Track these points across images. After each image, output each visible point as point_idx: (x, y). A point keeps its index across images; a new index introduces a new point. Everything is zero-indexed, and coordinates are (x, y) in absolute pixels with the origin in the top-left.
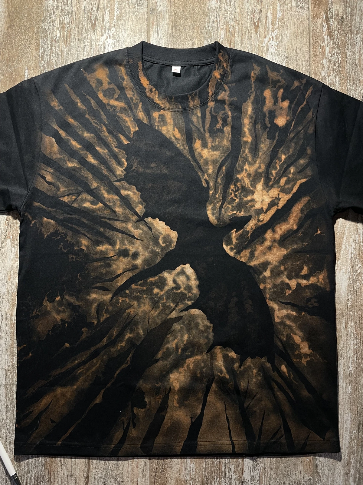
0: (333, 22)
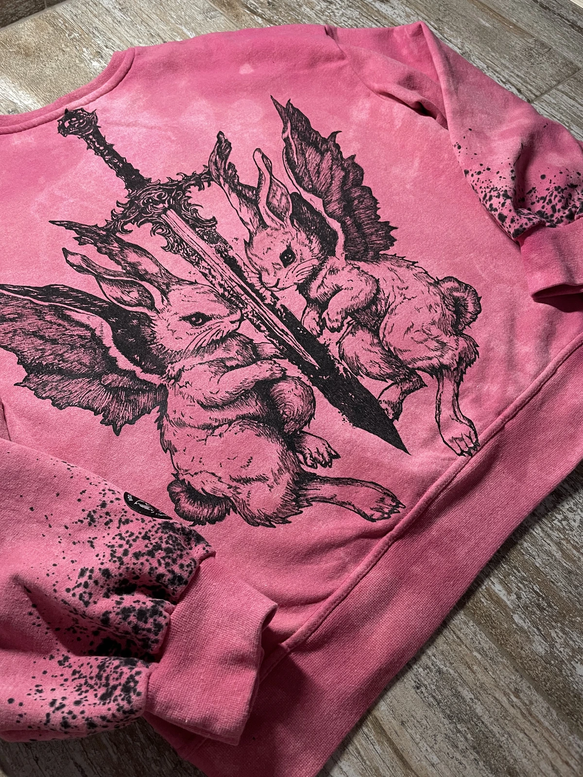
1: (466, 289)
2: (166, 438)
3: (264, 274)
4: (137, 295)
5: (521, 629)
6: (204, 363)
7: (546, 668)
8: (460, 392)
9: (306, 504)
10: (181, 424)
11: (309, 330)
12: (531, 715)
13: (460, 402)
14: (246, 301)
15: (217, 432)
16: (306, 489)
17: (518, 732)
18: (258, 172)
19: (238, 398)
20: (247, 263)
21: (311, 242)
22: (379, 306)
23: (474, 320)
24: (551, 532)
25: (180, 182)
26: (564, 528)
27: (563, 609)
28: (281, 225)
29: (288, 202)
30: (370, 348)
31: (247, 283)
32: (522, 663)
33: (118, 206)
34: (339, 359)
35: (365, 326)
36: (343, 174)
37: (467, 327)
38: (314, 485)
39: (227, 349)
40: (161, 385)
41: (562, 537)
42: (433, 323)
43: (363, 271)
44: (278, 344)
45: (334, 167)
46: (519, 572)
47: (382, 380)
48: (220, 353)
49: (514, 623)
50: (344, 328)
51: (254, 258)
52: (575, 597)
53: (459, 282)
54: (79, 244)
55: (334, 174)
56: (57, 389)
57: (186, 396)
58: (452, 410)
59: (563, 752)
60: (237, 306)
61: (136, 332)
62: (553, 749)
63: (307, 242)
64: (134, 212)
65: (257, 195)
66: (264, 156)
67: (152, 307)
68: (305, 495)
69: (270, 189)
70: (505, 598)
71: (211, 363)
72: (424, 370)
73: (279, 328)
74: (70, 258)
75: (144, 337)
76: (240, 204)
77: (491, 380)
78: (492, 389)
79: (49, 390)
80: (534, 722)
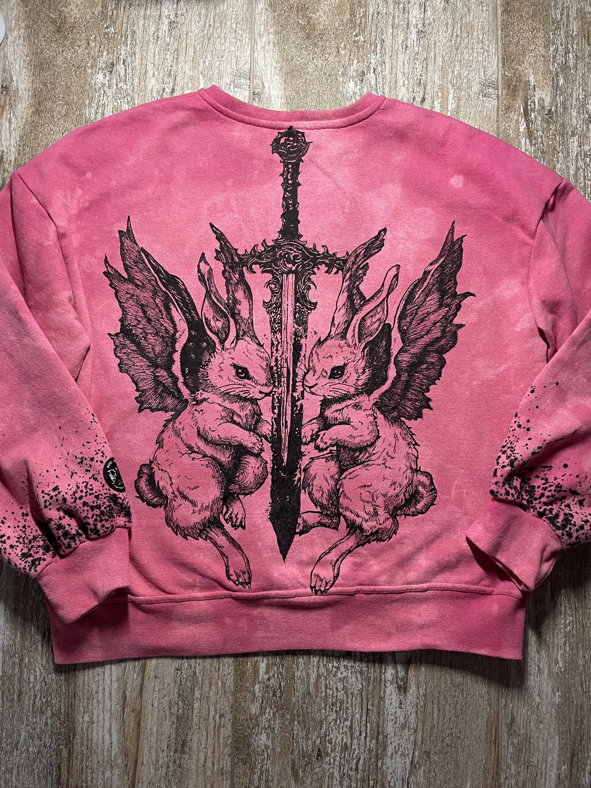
0: (535, 117)
1: (431, 490)
2: (163, 435)
3: (311, 372)
4: (220, 326)
5: (254, 694)
6: (221, 406)
7: (247, 720)
8: (354, 552)
9: (204, 537)
10: (178, 434)
11: (302, 435)
12: (218, 730)
13: (348, 557)
14: (282, 383)
15: (193, 455)
16: (211, 530)
17: (205, 731)
18: (380, 287)
19: (221, 444)
20: (307, 356)
21: (363, 372)
22: (362, 455)
23: (413, 515)
24: (322, 667)
25: (319, 254)
26: (332, 671)
27: (286, 705)
28: (355, 344)
29: (377, 329)
30: (328, 478)
31: (294, 371)
32: (237, 707)
33: (262, 244)
34: (302, 469)
35: (340, 462)
36: (439, 335)
37: (403, 516)
38: (218, 531)
39: (242, 408)
40: (187, 400)
41: (325, 675)
42: (384, 496)
43: (376, 422)
44: (274, 429)
45: (439, 324)
46: (282, 668)
47: (315, 504)
48: (236, 407)
49: (254, 688)
50: (325, 452)
51: (315, 356)
52: (299, 706)
53: (432, 483)
54: (215, 257)
55: (432, 330)
56: (128, 356)
57: (194, 419)
58: (338, 557)
59: (216, 758)
60: (274, 382)
61: (199, 352)
62: (213, 753)
63: (361, 371)
64: (268, 258)
65: (362, 306)
66: (396, 276)
67: (222, 342)
68: (208, 532)
69: (376, 307)
70: (261, 673)
71: (225, 408)
72: (346, 521)
73: (285, 419)
74: (202, 264)
75: (201, 360)
76: (344, 305)
77: (380, 561)
78: (375, 566)
79: (124, 353)
80: (216, 734)
